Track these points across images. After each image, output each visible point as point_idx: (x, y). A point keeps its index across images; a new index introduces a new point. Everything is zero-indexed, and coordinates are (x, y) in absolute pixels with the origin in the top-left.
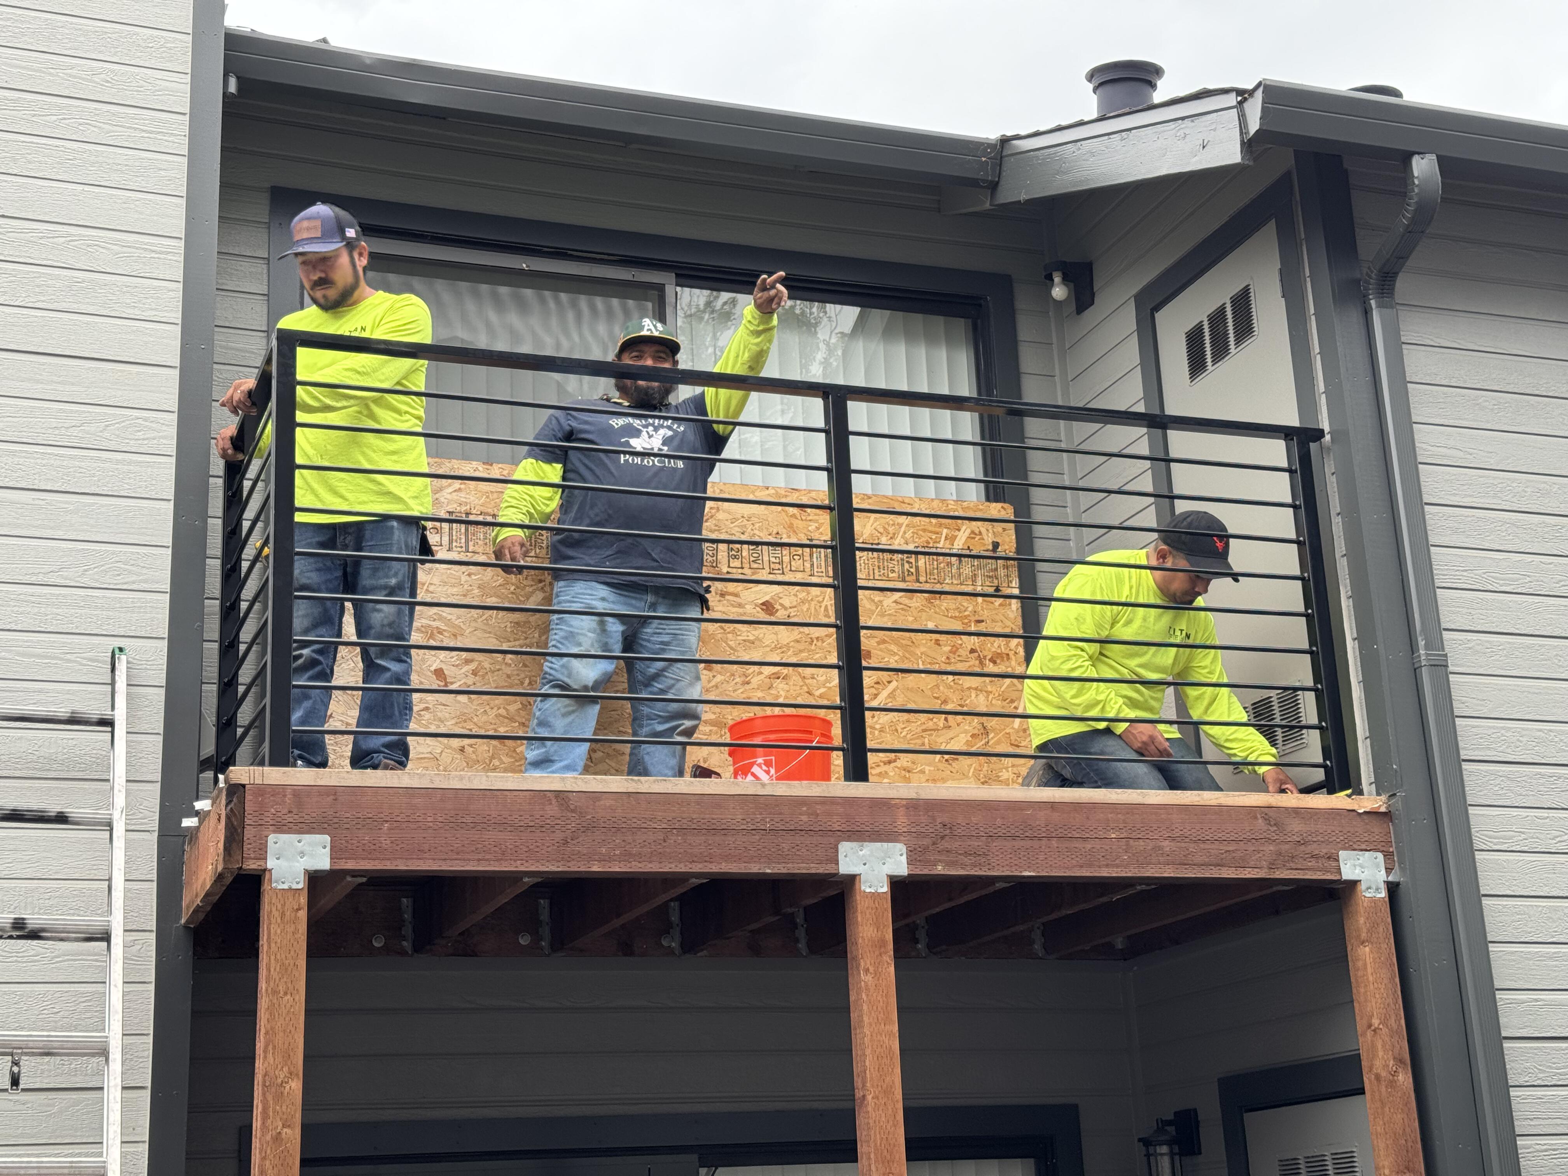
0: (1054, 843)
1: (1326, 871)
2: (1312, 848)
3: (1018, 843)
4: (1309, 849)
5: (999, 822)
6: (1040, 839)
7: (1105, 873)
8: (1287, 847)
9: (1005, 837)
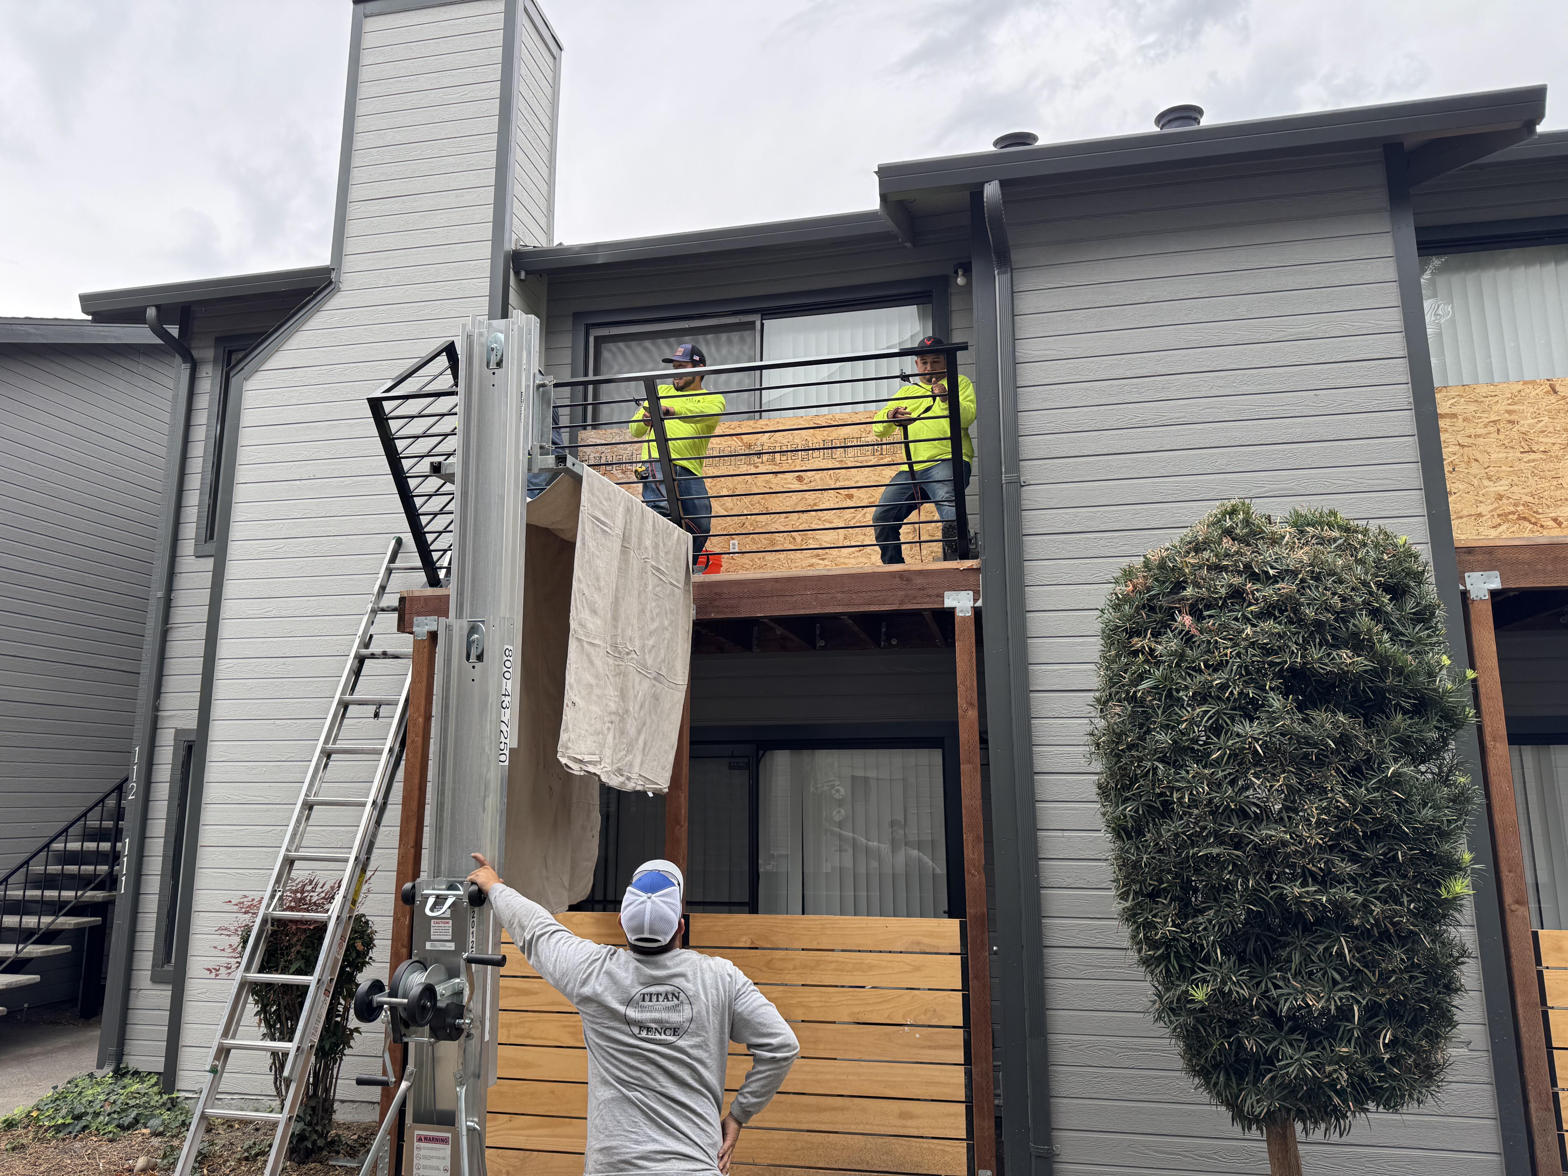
0: (775, 599)
1: (935, 603)
2: (930, 592)
3: (755, 600)
4: (926, 592)
5: (746, 590)
6: (767, 597)
7: (802, 612)
8: (912, 592)
9: (748, 598)
